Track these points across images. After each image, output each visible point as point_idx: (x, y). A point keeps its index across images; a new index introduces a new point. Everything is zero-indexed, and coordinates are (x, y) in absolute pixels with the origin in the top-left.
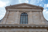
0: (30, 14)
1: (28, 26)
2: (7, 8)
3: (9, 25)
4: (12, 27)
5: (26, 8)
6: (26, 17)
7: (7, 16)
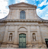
0: (27, 11)
1: (26, 21)
2: (10, 7)
3: (13, 20)
4: (15, 22)
5: (24, 7)
6: (24, 14)
7: (10, 13)
